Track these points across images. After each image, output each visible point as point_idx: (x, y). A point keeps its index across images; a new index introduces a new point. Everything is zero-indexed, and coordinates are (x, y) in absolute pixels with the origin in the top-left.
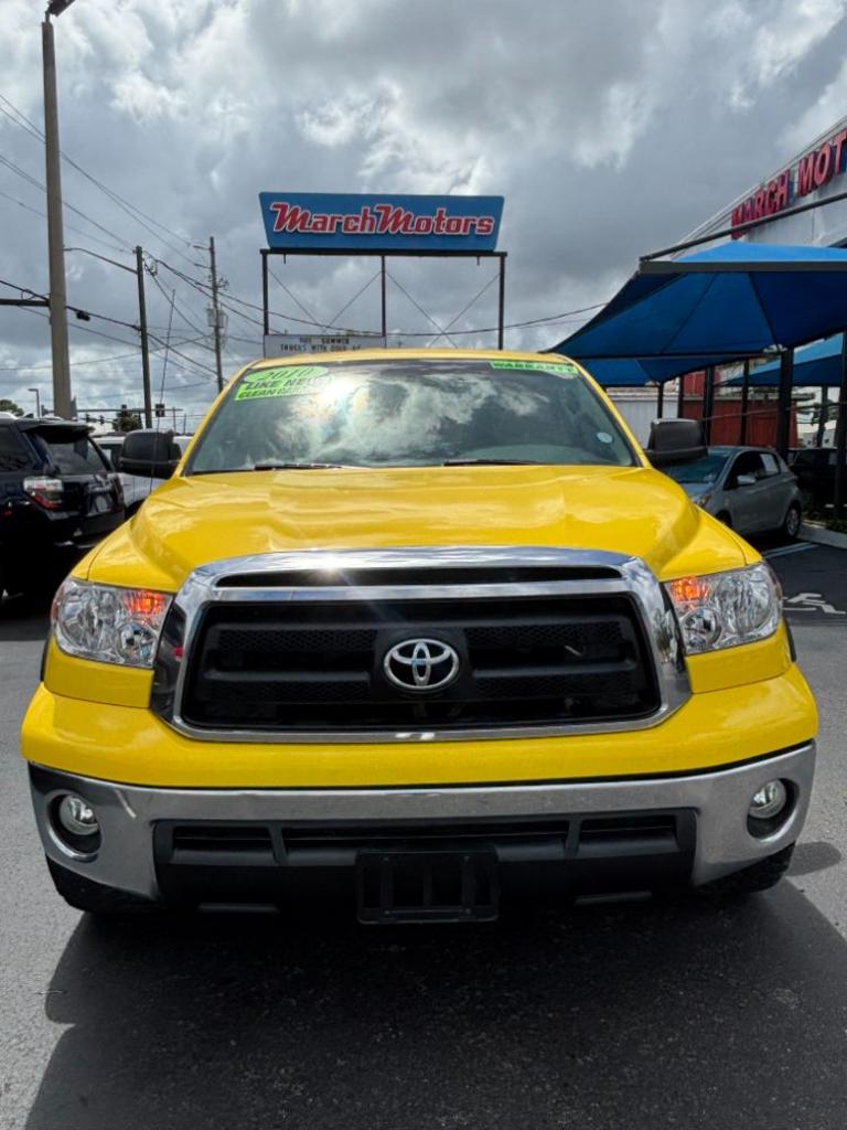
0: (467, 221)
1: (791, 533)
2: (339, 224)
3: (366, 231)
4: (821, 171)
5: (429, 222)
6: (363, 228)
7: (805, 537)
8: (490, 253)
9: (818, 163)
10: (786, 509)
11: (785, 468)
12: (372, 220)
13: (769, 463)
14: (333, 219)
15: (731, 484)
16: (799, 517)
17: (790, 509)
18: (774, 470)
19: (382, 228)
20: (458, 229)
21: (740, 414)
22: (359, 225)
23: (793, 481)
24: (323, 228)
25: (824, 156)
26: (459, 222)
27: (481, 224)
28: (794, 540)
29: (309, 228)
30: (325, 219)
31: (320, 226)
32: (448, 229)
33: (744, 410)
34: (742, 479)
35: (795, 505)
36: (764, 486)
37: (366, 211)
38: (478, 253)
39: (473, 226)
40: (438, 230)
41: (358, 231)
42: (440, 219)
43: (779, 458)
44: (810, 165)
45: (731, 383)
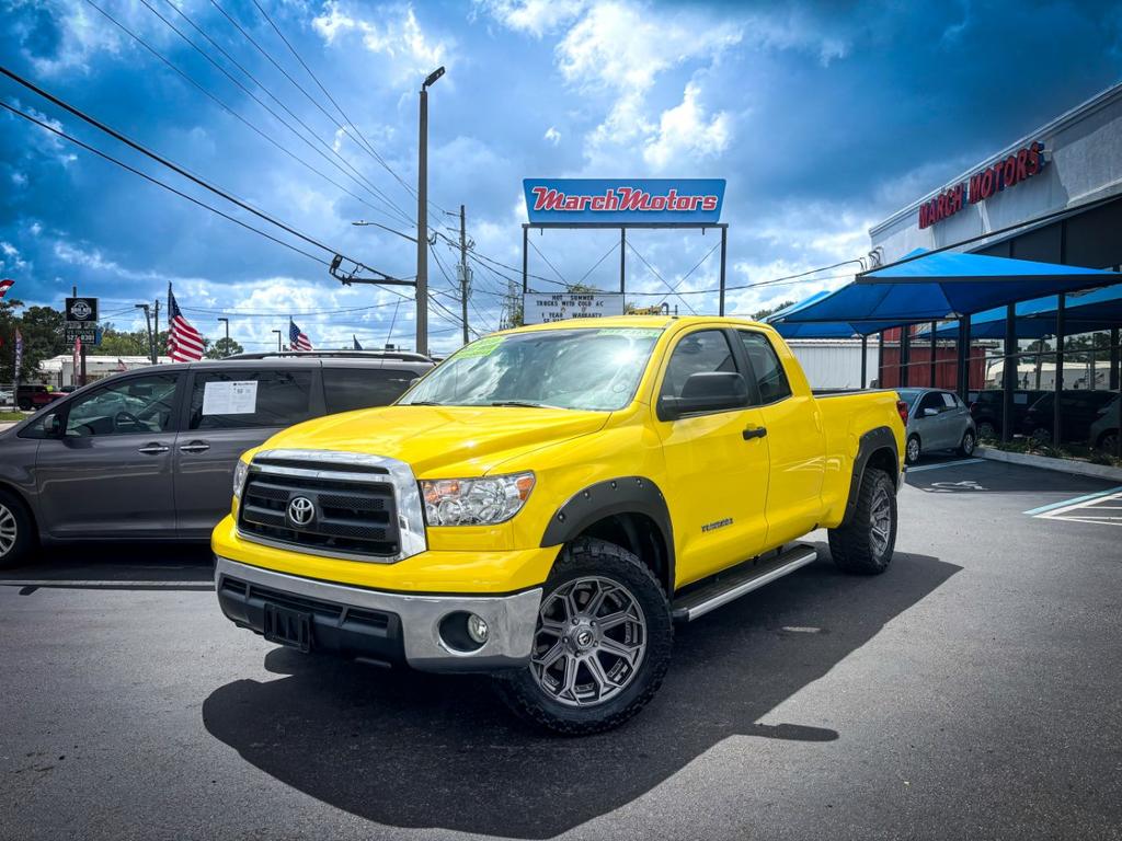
0: (695, 199)
1: (968, 452)
2: (588, 203)
3: (610, 209)
4: (986, 187)
5: (663, 200)
6: (607, 206)
7: (978, 455)
8: (714, 225)
9: (984, 182)
10: (963, 433)
11: (961, 404)
12: (615, 199)
13: (949, 401)
14: (583, 199)
15: (920, 414)
16: (974, 440)
17: (966, 433)
18: (954, 405)
19: (623, 207)
20: (687, 206)
21: (930, 362)
22: (604, 203)
23: (967, 414)
24: (575, 206)
25: (988, 178)
26: (688, 200)
27: (706, 202)
28: (970, 456)
29: (563, 207)
30: (577, 200)
31: (572, 205)
32: (679, 206)
33: (933, 358)
34: (927, 411)
35: (969, 431)
36: (945, 417)
37: (610, 192)
38: (704, 226)
39: (700, 203)
40: (670, 206)
41: (604, 209)
42: (672, 198)
43: (957, 397)
44: (979, 181)
45: (922, 337)
